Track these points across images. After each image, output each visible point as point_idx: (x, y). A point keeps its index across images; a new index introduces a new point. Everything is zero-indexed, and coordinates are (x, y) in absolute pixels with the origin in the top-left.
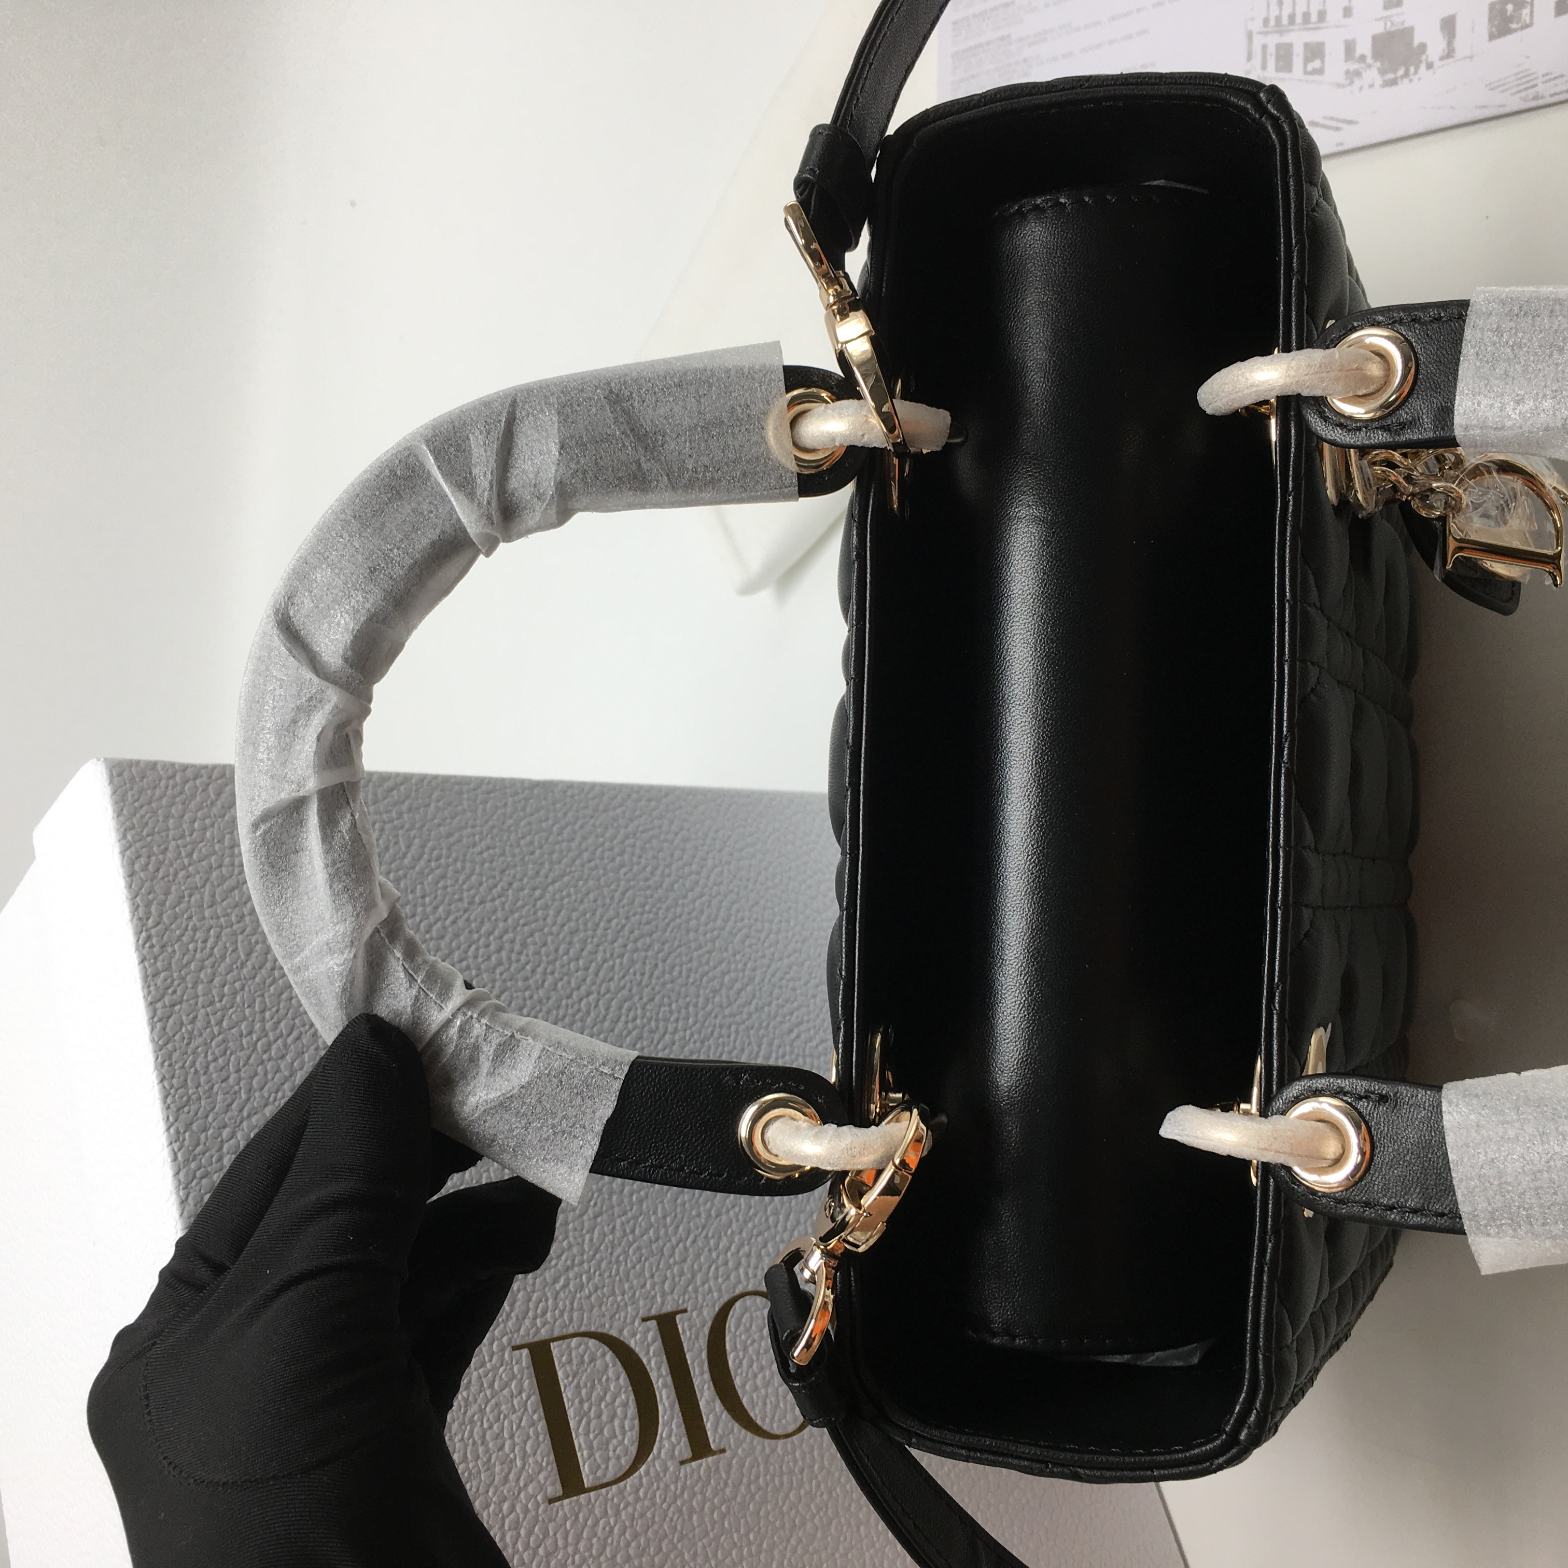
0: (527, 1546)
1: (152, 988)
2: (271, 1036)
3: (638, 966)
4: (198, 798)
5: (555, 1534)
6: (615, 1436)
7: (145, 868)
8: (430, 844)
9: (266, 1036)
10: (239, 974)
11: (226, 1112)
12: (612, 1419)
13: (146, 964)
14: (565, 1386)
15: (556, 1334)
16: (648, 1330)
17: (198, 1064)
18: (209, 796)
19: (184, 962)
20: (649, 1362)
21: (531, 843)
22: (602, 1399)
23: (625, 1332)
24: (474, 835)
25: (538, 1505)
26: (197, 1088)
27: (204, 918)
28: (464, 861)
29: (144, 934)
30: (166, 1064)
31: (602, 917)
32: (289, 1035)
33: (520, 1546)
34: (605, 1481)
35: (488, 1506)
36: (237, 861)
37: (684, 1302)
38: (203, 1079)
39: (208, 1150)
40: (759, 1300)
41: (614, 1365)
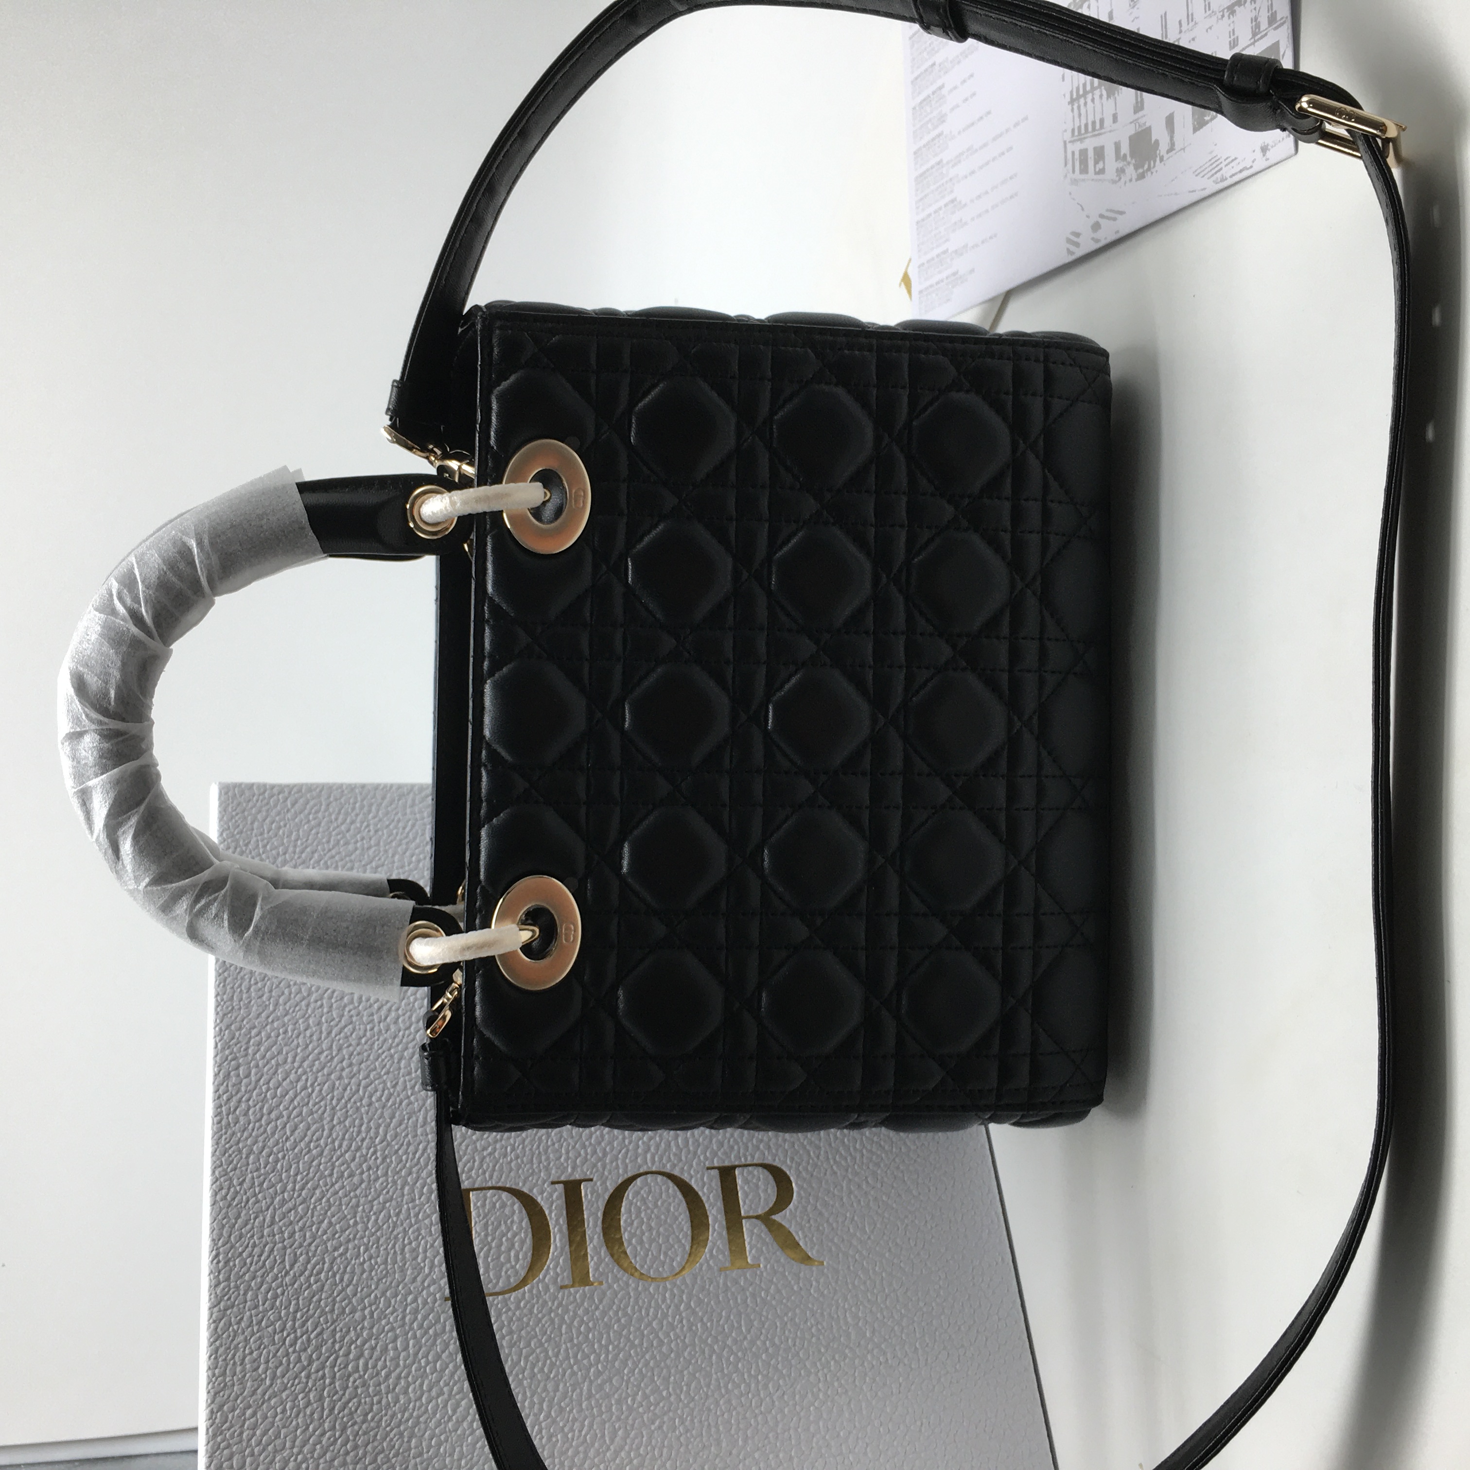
0: (421, 1326)
4: (278, 807)
5: (445, 1322)
6: (510, 1261)
11: (257, 1018)
12: (509, 1250)
14: (476, 1223)
15: (476, 1186)
16: (556, 1190)
18: (287, 806)
20: (550, 1212)
22: (504, 1235)
23: (535, 1190)
25: (435, 1301)
26: (239, 1002)
33: (415, 1325)
34: (494, 1291)
35: (396, 1296)
36: (298, 850)
37: (591, 1173)
38: (244, 996)
39: (239, 1042)
40: (660, 1178)
41: (520, 1212)
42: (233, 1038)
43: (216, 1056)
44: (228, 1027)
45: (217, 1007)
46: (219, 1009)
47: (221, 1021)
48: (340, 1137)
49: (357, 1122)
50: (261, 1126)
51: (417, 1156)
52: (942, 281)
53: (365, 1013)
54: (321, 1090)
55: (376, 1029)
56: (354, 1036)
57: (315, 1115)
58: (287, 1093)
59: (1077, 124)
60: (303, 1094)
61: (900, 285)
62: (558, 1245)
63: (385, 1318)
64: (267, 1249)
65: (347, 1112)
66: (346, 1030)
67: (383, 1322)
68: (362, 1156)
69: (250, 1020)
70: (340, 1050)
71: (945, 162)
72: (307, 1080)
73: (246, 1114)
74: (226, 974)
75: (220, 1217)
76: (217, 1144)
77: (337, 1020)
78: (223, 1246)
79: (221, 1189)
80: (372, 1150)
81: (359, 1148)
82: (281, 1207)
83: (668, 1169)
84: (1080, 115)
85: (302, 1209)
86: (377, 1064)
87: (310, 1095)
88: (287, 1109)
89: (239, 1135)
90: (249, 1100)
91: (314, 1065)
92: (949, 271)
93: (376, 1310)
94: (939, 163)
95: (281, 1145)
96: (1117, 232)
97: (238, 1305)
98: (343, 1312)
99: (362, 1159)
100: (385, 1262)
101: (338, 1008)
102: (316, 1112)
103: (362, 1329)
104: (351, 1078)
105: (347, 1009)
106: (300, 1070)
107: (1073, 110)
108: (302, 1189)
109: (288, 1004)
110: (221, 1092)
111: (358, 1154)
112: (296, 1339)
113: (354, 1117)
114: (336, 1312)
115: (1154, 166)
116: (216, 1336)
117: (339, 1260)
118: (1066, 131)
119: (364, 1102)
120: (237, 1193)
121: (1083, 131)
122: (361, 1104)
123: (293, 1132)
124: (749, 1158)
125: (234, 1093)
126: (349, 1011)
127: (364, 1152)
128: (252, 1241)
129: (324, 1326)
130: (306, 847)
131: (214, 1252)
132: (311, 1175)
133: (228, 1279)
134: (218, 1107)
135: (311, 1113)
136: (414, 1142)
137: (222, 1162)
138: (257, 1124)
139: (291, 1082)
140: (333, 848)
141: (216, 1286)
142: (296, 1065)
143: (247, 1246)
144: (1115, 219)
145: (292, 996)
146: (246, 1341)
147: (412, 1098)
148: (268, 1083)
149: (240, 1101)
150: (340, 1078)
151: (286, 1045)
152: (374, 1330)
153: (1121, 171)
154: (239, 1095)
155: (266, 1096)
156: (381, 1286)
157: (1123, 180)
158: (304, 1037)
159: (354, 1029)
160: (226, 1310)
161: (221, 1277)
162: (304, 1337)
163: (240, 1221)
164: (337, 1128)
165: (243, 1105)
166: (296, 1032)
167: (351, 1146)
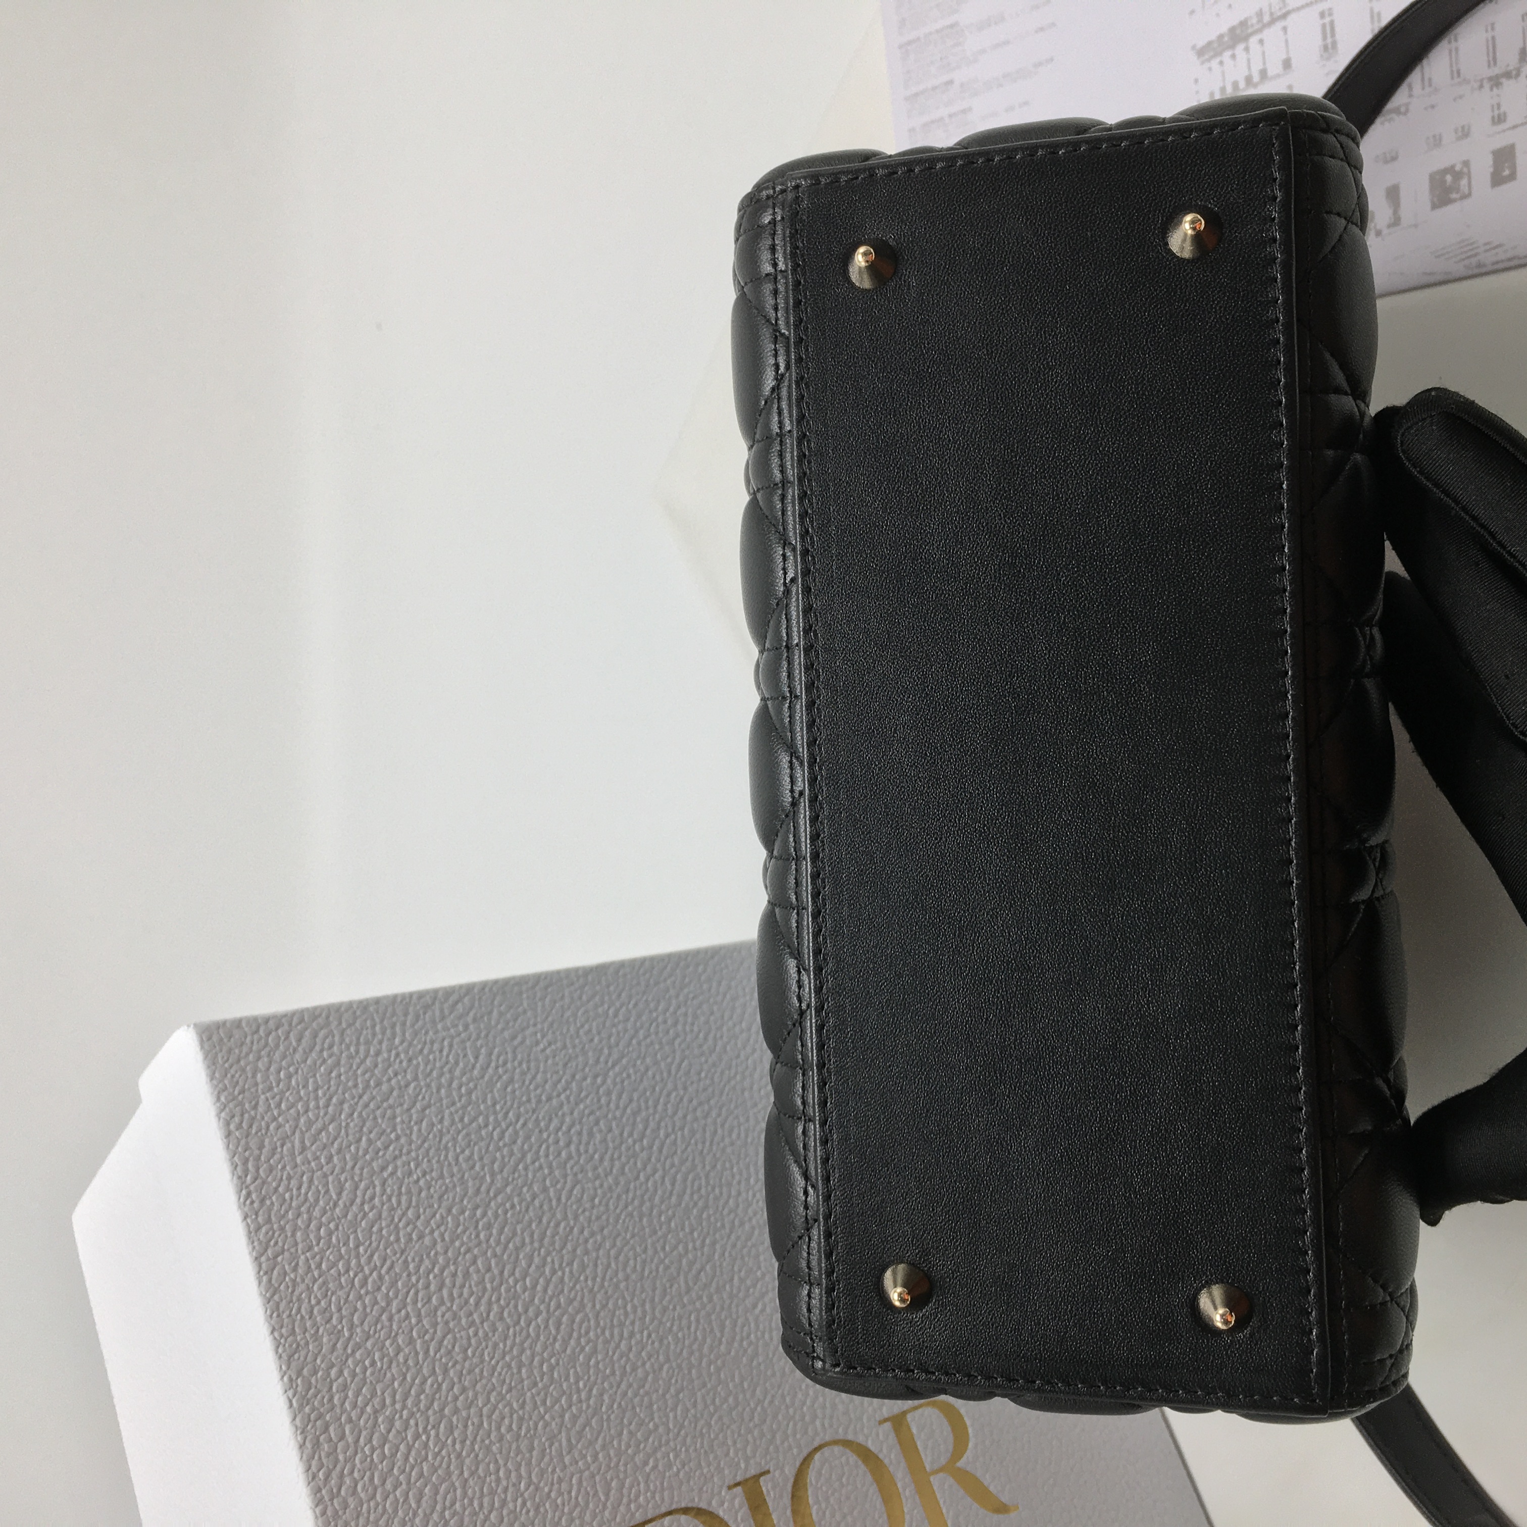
1: (256, 1244)
2: (367, 1271)
3: (698, 1136)
4: (281, 1048)
7: (239, 1126)
8: (496, 1050)
9: (362, 1270)
10: (332, 1215)
11: (332, 1352)
13: (249, 1220)
15: (649, 1516)
16: (734, 1498)
17: (303, 1312)
18: (291, 1043)
19: (282, 1212)
21: (590, 1030)
23: (714, 1503)
24: (536, 1033)
26: (304, 1333)
27: (296, 1166)
28: (529, 1061)
29: (244, 1192)
30: (275, 1315)
31: (661, 1093)
32: (382, 1267)
36: (321, 1104)
37: (766, 1463)
38: (308, 1324)
39: (319, 1392)
40: (837, 1449)
42: (310, 1389)
43: (294, 1419)
44: (299, 1373)
45: (278, 1347)
46: (280, 1350)
47: (288, 1368)
48: (478, 1495)
49: (492, 1466)
50: (377, 1505)
53: (462, 1313)
54: (437, 1435)
55: (481, 1333)
56: (457, 1349)
57: (440, 1472)
58: (397, 1449)
60: (416, 1445)
65: (477, 1456)
66: (445, 1342)
68: (510, 1512)
69: (325, 1356)
70: (445, 1372)
72: (417, 1424)
73: (354, 1492)
77: (431, 1331)
80: (520, 1501)
81: (504, 1503)
83: (841, 1435)
86: (494, 1380)
87: (426, 1445)
88: (404, 1471)
90: (352, 1472)
91: (420, 1401)
99: (512, 1516)
101: (428, 1315)
102: (440, 1466)
104: (469, 1408)
105: (439, 1313)
106: (405, 1412)
109: (366, 1324)
110: (314, 1469)
111: (505, 1512)
113: (487, 1460)
122: (491, 1441)
125: (330, 1467)
126: (443, 1316)
127: (511, 1505)
130: (331, 1098)
135: (435, 1469)
136: (565, 1475)
138: (372, 1504)
139: (398, 1432)
140: (364, 1093)
142: (398, 1406)
145: (368, 1310)
147: (547, 1417)
148: (370, 1442)
149: (341, 1476)
150: (456, 1411)
151: (378, 1381)
154: (338, 1468)
155: (372, 1460)
158: (398, 1365)
159: (455, 1338)
164: (471, 1482)
165: (348, 1481)
166: (385, 1359)
167: (494, 1503)
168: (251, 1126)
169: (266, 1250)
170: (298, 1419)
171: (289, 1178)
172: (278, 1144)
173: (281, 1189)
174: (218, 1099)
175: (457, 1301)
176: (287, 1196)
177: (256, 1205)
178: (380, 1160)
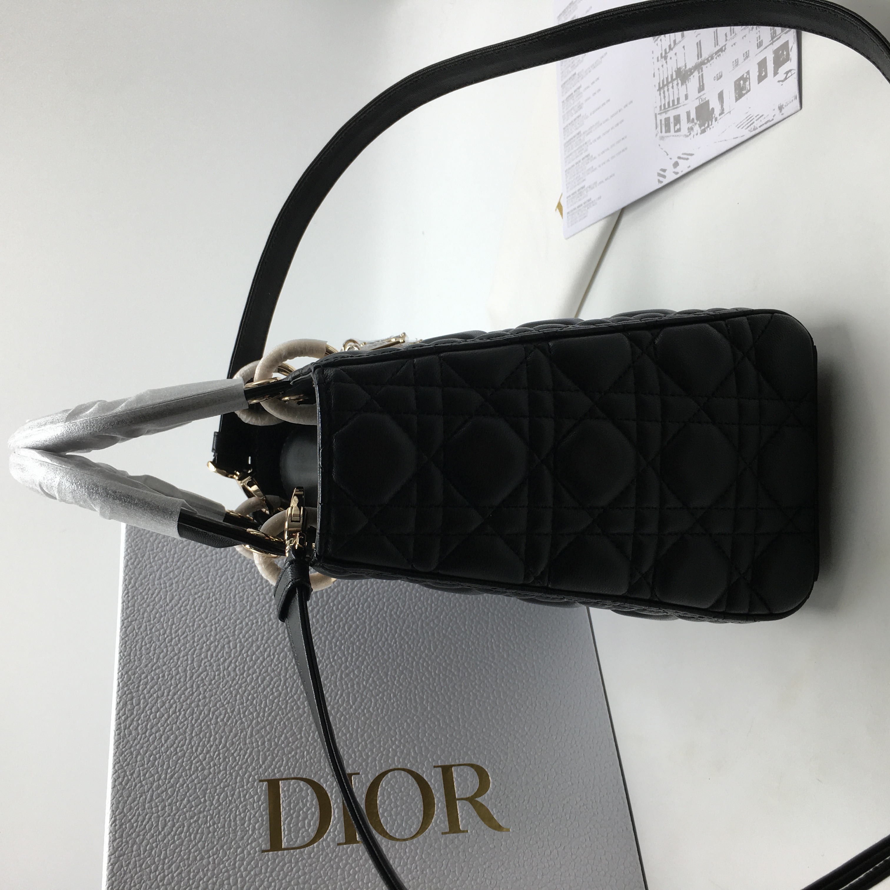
0: (245, 869)
1: (124, 614)
2: (173, 636)
5: (261, 867)
6: (304, 827)
7: (133, 563)
9: (171, 635)
10: (165, 609)
11: (145, 667)
12: (304, 819)
13: (124, 604)
14: (283, 801)
15: (284, 777)
17: (137, 647)
19: (141, 603)
20: (332, 795)
22: (301, 809)
23: (322, 780)
25: (255, 852)
26: (135, 656)
27: (154, 585)
29: (126, 591)
32: (181, 636)
33: (242, 868)
34: (294, 846)
35: (230, 849)
36: (175, 561)
37: (358, 769)
38: (138, 653)
39: (133, 682)
40: (403, 773)
41: (312, 795)
42: (130, 680)
43: (118, 691)
44: (127, 673)
45: (120, 660)
47: (123, 669)
48: (196, 745)
49: (208, 734)
50: (146, 737)
51: (246, 757)
52: (581, 205)
53: (215, 664)
54: (185, 713)
55: (221, 675)
56: (207, 679)
57: (181, 730)
58: (163, 715)
59: (663, 103)
60: (173, 716)
61: (556, 210)
62: (336, 816)
63: (223, 863)
64: (147, 817)
65: (202, 728)
66: (202, 675)
67: (221, 866)
68: (210, 756)
69: (141, 668)
70: (198, 687)
71: (582, 132)
72: (176, 707)
73: (136, 729)
74: (126, 639)
75: (117, 796)
76: (117, 748)
77: (197, 669)
78: (119, 815)
79: (119, 777)
80: (217, 753)
81: (208, 752)
82: (157, 789)
83: (409, 766)
84: (665, 97)
85: (171, 792)
86: (221, 697)
87: (178, 717)
88: (163, 726)
89: (131, 742)
90: (138, 720)
91: (181, 697)
92: (585, 199)
93: (217, 858)
94: (578, 134)
95: (158, 749)
96: (690, 167)
97: (128, 854)
98: (196, 859)
100: (224, 827)
101: (197, 661)
102: (182, 728)
103: (207, 870)
104: (205, 706)
105: (203, 662)
106: (172, 701)
107: (660, 94)
108: (171, 777)
109: (166, 658)
110: (120, 714)
111: (208, 756)
112: (164, 877)
113: (206, 731)
114: (191, 859)
115: (711, 125)
116: (112, 874)
117: (193, 825)
118: (656, 107)
119: (212, 722)
120: (128, 780)
121: (667, 106)
122: (211, 723)
123: (166, 741)
124: (461, 760)
125: (129, 715)
127: (212, 754)
128: (138, 812)
129: (183, 868)
130: (180, 559)
131: (113, 819)
132: (177, 769)
133: (121, 837)
134: (119, 724)
135: (179, 729)
136: (244, 748)
137: (120, 760)
138: (143, 736)
139: (166, 709)
140: (198, 559)
141: (114, 841)
142: (169, 697)
143: (134, 815)
144: (687, 159)
145: (169, 653)
146: (132, 878)
147: (244, 719)
148: (151, 709)
149: (133, 720)
150: (198, 706)
151: (163, 684)
152: (216, 871)
153: (691, 129)
154: (132, 717)
155: (149, 717)
156: (221, 842)
157: (692, 135)
158: (176, 679)
159: (208, 674)
160: (119, 857)
161: (117, 835)
162: (170, 876)
163: (130, 799)
164: (195, 739)
165: (135, 723)
166: (170, 676)
167: (203, 750)
168: (138, 564)
169: (128, 618)
170: (120, 692)
171: (149, 589)
172: (149, 574)
173: (143, 594)
174: (127, 550)
175: (214, 658)
176: (146, 597)
177: (130, 598)
178: (195, 590)
